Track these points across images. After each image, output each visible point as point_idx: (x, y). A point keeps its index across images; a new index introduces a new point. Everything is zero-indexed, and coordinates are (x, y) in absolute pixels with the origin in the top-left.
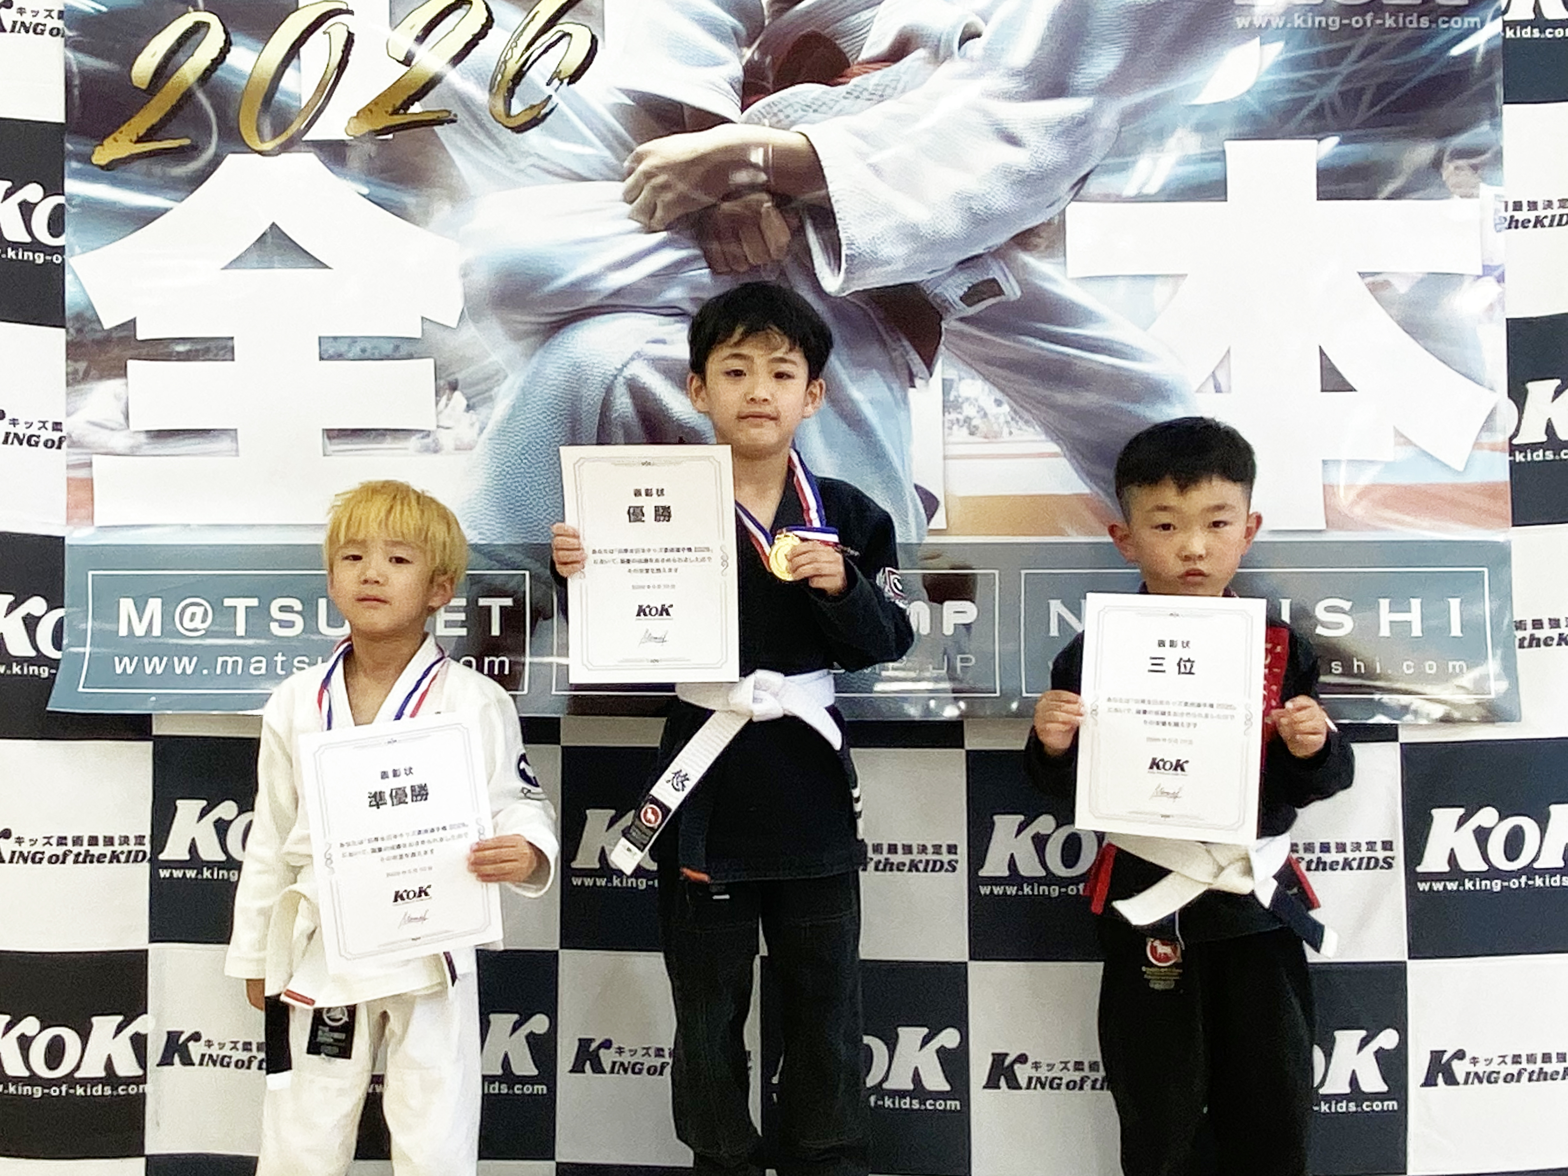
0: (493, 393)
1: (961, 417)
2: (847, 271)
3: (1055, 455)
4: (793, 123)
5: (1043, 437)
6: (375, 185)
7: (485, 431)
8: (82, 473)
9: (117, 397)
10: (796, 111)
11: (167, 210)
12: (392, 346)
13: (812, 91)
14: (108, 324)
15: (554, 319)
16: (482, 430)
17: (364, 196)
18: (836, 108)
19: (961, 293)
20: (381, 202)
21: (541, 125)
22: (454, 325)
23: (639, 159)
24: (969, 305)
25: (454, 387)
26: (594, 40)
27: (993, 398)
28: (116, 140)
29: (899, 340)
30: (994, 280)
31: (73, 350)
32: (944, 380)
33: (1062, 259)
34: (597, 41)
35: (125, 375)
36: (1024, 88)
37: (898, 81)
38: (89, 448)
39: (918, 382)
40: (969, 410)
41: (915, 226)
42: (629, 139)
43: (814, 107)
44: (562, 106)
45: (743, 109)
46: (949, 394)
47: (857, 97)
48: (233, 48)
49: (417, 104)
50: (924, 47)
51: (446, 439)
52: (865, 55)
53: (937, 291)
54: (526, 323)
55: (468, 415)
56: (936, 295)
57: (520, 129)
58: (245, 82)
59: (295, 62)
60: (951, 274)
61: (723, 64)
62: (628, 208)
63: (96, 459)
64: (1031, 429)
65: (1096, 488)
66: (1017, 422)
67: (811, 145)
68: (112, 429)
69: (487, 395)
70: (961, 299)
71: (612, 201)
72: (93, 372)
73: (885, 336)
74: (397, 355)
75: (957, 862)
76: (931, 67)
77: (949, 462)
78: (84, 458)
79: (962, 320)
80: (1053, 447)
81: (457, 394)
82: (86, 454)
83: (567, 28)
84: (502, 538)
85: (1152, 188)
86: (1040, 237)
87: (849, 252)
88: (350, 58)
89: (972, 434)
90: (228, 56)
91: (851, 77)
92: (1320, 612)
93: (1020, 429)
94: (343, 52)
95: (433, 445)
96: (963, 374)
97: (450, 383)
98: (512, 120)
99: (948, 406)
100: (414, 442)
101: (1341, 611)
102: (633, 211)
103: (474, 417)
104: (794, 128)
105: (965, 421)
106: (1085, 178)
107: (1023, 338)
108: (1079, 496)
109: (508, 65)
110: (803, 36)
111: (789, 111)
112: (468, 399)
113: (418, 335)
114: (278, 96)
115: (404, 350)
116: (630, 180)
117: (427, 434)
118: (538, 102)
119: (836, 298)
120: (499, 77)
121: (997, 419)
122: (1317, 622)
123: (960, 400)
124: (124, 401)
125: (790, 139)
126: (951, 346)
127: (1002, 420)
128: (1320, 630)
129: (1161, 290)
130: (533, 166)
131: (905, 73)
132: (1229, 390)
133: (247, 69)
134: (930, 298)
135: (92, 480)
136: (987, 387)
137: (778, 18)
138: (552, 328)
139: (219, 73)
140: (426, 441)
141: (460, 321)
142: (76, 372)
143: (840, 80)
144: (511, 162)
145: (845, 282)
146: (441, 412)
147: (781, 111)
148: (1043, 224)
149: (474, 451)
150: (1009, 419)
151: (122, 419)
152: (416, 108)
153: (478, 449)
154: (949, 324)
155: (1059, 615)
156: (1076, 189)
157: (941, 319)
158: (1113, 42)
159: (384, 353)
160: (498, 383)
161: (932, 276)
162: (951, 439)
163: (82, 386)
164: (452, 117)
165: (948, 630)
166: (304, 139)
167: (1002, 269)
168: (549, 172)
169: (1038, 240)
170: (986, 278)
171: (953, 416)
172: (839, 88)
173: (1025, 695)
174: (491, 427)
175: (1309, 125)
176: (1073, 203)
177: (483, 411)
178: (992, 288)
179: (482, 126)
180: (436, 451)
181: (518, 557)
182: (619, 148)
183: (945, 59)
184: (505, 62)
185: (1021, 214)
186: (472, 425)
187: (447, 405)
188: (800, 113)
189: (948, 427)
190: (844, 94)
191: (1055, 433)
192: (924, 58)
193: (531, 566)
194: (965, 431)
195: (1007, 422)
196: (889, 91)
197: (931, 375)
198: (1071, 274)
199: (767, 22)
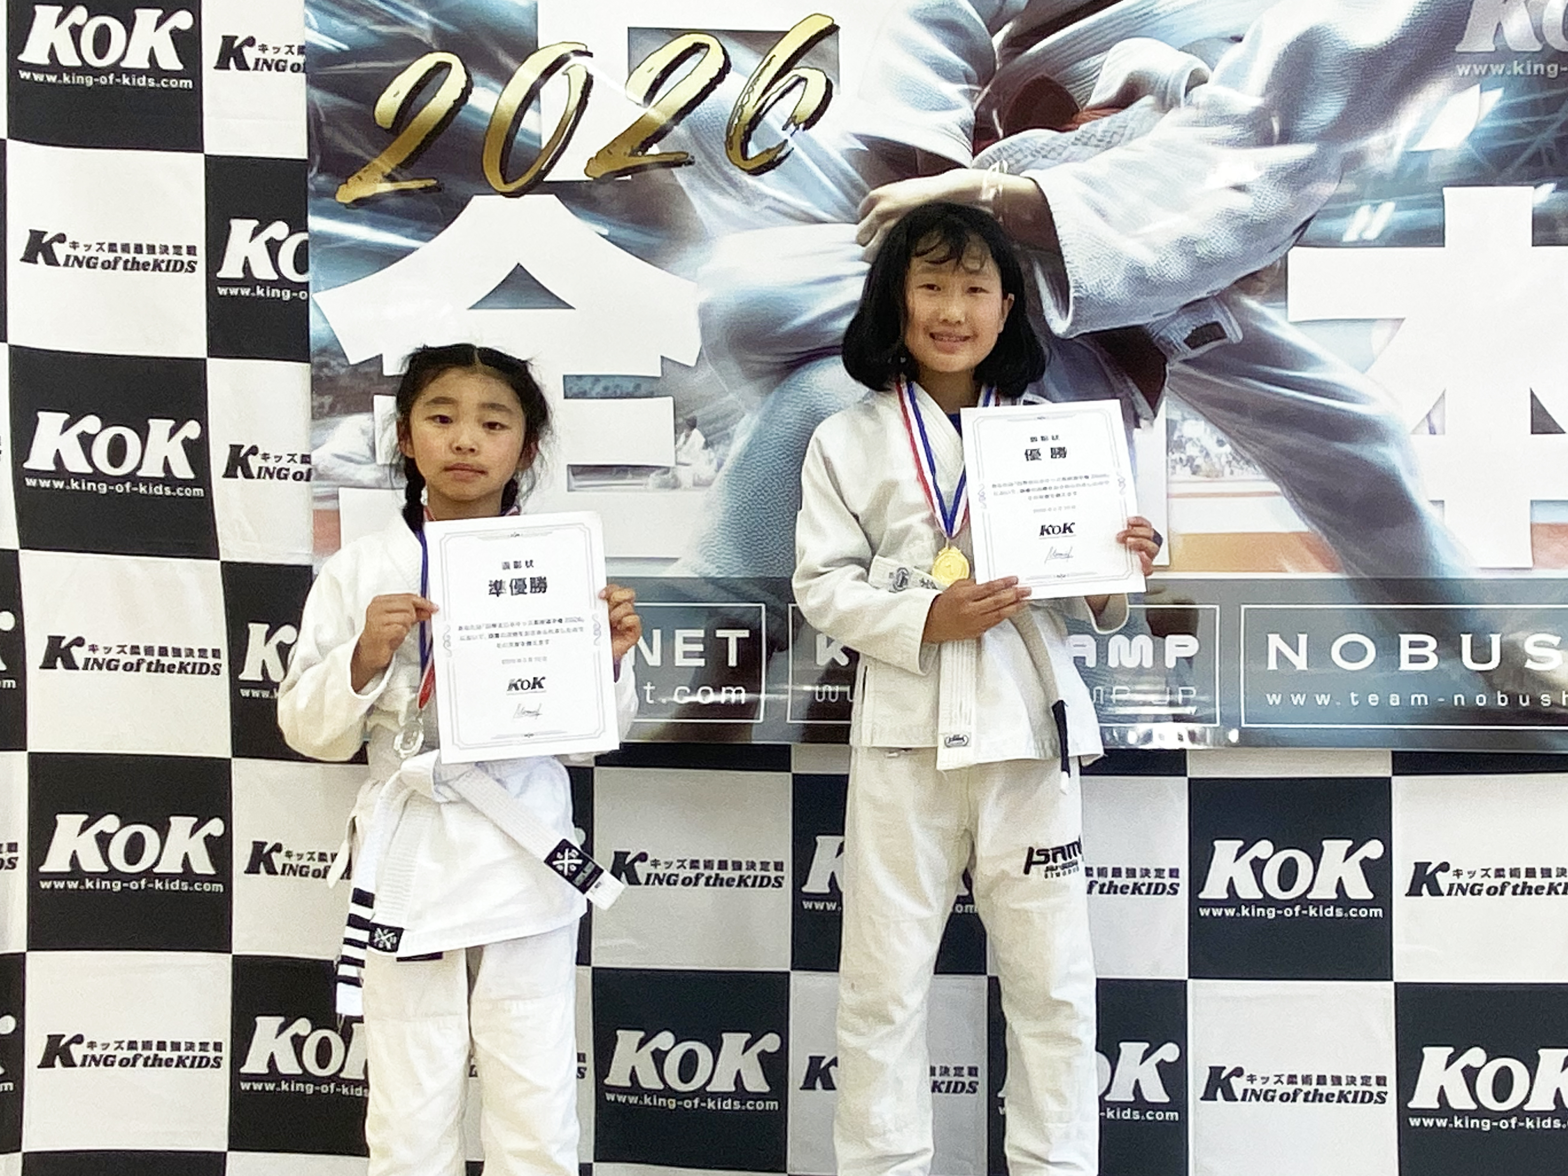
0: (729, 431)
1: (1184, 457)
2: (1076, 314)
3: (1276, 494)
4: (1024, 168)
5: (1263, 477)
6: (614, 225)
7: (723, 468)
8: (329, 505)
9: (364, 432)
10: (1026, 156)
11: (411, 250)
12: (632, 385)
13: (1041, 137)
14: (354, 359)
15: (789, 359)
16: (720, 466)
17: (603, 236)
18: (1065, 154)
19: (1186, 336)
20: (622, 243)
21: (777, 168)
22: (692, 364)
23: (873, 203)
24: (1193, 348)
25: (692, 424)
26: (829, 85)
27: (1215, 438)
28: (360, 178)
29: (1125, 381)
30: (1217, 324)
31: (318, 385)
32: (1167, 420)
33: (1283, 304)
34: (832, 85)
35: (373, 410)
36: (1246, 136)
37: (1125, 127)
38: (334, 480)
39: (1143, 423)
40: (1191, 450)
41: (1142, 269)
42: (861, 181)
43: (1044, 153)
44: (798, 151)
45: (974, 154)
46: (1173, 434)
47: (1085, 144)
48: (474, 90)
49: (655, 145)
50: (1151, 94)
51: (684, 475)
52: (1093, 101)
53: (1162, 334)
54: (762, 362)
55: (706, 452)
56: (1161, 338)
57: (756, 172)
58: (487, 124)
59: (534, 103)
60: (1177, 316)
61: (954, 108)
62: (860, 250)
63: (342, 491)
64: (1251, 469)
65: (1314, 527)
66: (1238, 462)
67: (1041, 191)
68: (359, 463)
69: (725, 432)
70: (1186, 341)
71: (846, 243)
72: (339, 406)
73: (1112, 378)
74: (637, 394)
75: (1178, 885)
76: (1157, 115)
77: (1173, 501)
78: (329, 490)
79: (1186, 362)
80: (1274, 487)
81: (696, 431)
82: (334, 486)
83: (803, 73)
84: (739, 572)
85: (1372, 234)
86: (1262, 281)
87: (1076, 294)
88: (589, 99)
89: (1194, 473)
90: (470, 97)
91: (1080, 124)
92: (1529, 647)
93: (1242, 468)
94: (582, 93)
95: (672, 481)
96: (1186, 415)
97: (689, 420)
98: (748, 163)
99: (1173, 445)
100: (653, 478)
101: (1551, 646)
102: (866, 253)
103: (712, 454)
104: (1023, 174)
105: (1188, 461)
106: (1307, 223)
107: (1244, 380)
108: (1299, 534)
109: (745, 109)
110: (1034, 81)
111: (1019, 156)
112: (706, 436)
113: (659, 374)
114: (519, 137)
115: (643, 390)
116: (865, 222)
117: (667, 470)
118: (775, 146)
119: (1063, 340)
120: (736, 121)
121: (1219, 459)
122: (1526, 657)
123: (1184, 440)
124: (371, 434)
125: (1021, 184)
126: (1175, 388)
127: (1224, 460)
128: (1529, 665)
129: (1379, 334)
130: (769, 208)
131: (1132, 119)
132: (1444, 433)
133: (490, 110)
134: (1155, 340)
135: (338, 511)
136: (1209, 428)
137: (1008, 62)
138: (789, 367)
139: (460, 113)
140: (665, 476)
141: (698, 359)
142: (322, 406)
143: (1070, 126)
144: (748, 203)
145: (1072, 324)
146: (680, 449)
147: (1011, 156)
148: (1265, 268)
149: (712, 487)
150: (1231, 458)
151: (368, 453)
152: (654, 150)
153: (716, 484)
154: (1173, 366)
155: (1278, 650)
156: (1298, 234)
157: (1165, 361)
158: (1335, 89)
159: (625, 391)
160: (736, 422)
161: (1158, 318)
162: (1174, 478)
163: (328, 420)
164: (689, 158)
165: (1170, 663)
166: (546, 179)
167: (1224, 312)
168: (785, 214)
169: (1260, 284)
170: (1209, 321)
171: (1177, 456)
172: (1068, 134)
173: (1243, 725)
174: (728, 464)
175: (1525, 171)
176: (1295, 248)
177: (721, 449)
178: (1213, 331)
179: (718, 168)
180: (675, 487)
181: (755, 591)
182: (854, 193)
183: (1171, 106)
184: (742, 106)
185: (1245, 259)
186: (711, 461)
187: (685, 443)
188: (1030, 158)
189: (1171, 467)
190: (1073, 140)
191: (1274, 472)
192: (1151, 105)
193: (766, 599)
194: (1188, 469)
195: (1229, 462)
196: (1116, 138)
197: (1155, 415)
198: (1292, 318)
199: (998, 67)
